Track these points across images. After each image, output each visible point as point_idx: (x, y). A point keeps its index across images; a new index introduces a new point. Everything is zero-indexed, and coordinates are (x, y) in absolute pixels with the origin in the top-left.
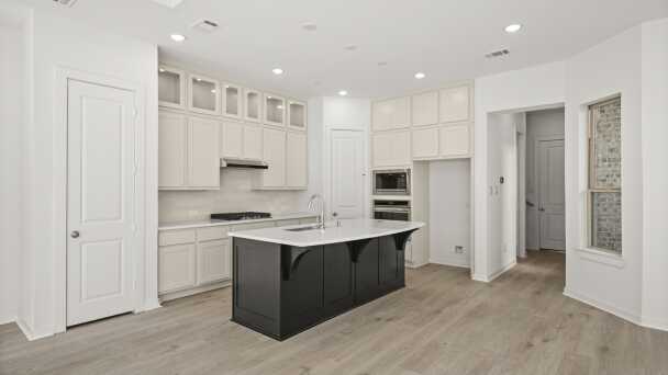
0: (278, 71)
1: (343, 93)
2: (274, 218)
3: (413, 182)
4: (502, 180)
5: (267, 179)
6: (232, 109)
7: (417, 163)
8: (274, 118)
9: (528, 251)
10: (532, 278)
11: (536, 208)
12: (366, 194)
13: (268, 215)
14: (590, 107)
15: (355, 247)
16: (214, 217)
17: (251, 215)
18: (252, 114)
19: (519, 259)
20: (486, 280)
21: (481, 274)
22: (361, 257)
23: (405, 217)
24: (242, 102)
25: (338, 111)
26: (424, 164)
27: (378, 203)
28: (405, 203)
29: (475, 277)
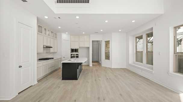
1: (67, 33)
3: (79, 51)
6: (45, 34)
12: (69, 53)
13: (53, 58)
14: (105, 41)
25: (65, 36)
28: (78, 55)
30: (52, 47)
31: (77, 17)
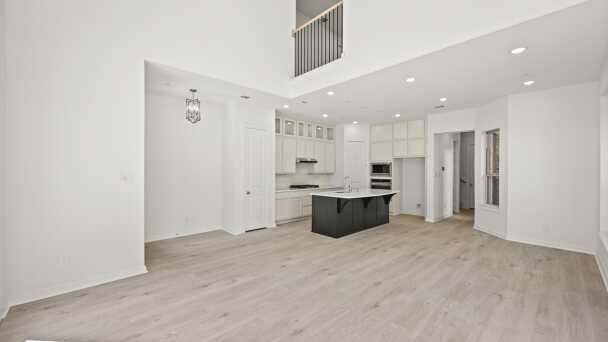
0: (325, 116)
1: (355, 122)
2: (321, 187)
3: (393, 170)
4: (443, 169)
5: (317, 168)
6: (301, 134)
7: (396, 159)
8: (319, 136)
9: (461, 209)
10: (459, 221)
11: (468, 184)
12: (367, 175)
13: (317, 186)
14: (488, 133)
15: (366, 201)
16: (293, 187)
17: (311, 186)
18: (310, 135)
19: (454, 213)
20: (433, 221)
21: (430, 218)
22: (369, 206)
23: (389, 188)
24: (305, 130)
25: (351, 131)
26: (399, 160)
27: (373, 180)
28: (388, 181)
29: (427, 220)
30: (315, 162)
31: (330, 93)
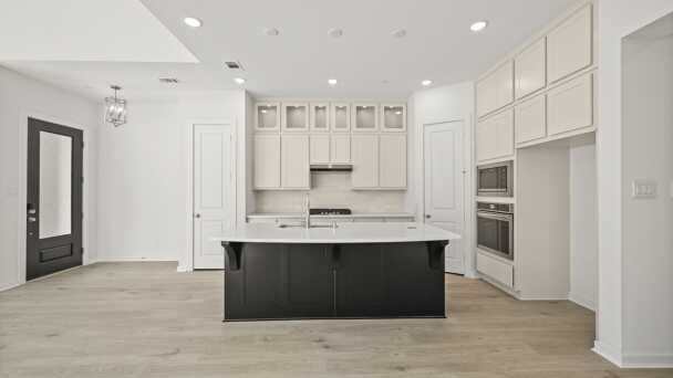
1: (426, 83)
5: (357, 179)
7: (521, 150)
13: (348, 212)
24: (331, 115)
25: (430, 104)
30: (348, 170)
